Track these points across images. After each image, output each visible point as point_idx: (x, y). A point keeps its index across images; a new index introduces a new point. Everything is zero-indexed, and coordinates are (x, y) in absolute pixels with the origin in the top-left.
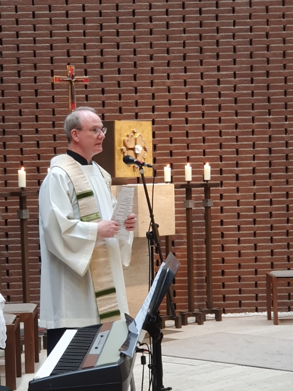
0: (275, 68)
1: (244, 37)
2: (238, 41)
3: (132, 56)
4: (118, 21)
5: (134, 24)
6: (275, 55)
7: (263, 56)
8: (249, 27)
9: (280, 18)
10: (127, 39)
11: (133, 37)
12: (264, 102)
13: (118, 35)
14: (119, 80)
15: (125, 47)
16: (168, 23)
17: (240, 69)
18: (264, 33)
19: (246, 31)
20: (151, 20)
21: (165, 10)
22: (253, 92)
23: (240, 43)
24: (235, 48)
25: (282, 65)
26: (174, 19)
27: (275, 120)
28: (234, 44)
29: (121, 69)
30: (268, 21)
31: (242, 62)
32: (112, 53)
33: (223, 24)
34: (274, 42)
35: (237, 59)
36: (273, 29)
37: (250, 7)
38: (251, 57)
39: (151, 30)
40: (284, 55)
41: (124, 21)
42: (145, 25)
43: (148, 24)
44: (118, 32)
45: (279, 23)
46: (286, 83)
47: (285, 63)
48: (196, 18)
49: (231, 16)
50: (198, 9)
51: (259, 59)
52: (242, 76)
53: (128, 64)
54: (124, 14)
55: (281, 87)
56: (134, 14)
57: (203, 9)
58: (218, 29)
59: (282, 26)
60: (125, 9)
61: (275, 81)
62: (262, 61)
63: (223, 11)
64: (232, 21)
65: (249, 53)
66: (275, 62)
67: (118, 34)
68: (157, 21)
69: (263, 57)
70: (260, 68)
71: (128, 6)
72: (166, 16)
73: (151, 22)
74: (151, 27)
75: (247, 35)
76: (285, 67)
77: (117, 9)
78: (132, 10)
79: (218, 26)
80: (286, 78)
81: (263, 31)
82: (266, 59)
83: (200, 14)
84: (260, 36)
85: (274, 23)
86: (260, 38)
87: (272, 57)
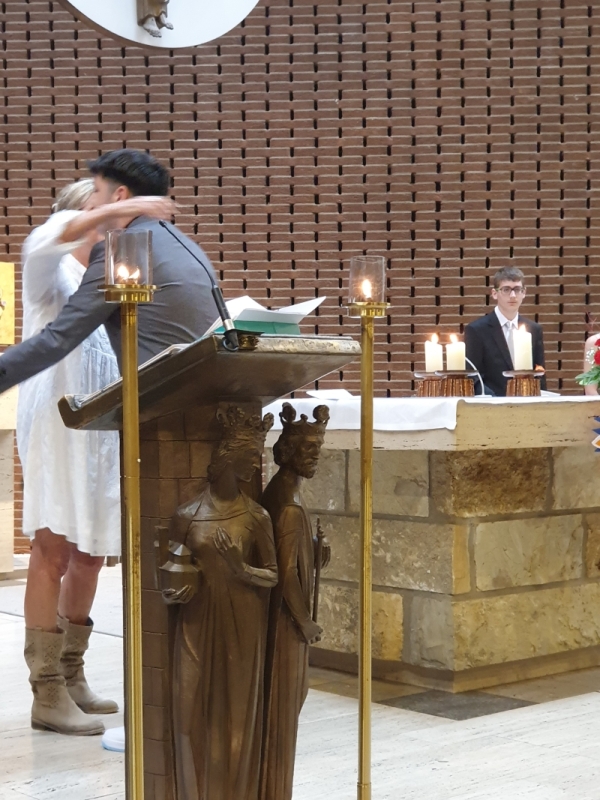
0: (253, 200)
1: (209, 154)
2: (201, 161)
3: (49, 179)
4: (30, 129)
5: (53, 134)
6: (254, 182)
7: (236, 182)
8: (217, 140)
9: (262, 127)
10: (42, 155)
11: (50, 152)
12: (238, 249)
13: (30, 150)
14: (29, 213)
15: (40, 166)
16: (100, 134)
17: (204, 201)
18: (239, 149)
19: (212, 145)
20: (77, 129)
21: (97, 114)
22: (221, 235)
23: (203, 164)
24: (196, 171)
25: (264, 196)
26: (109, 127)
27: (252, 275)
28: (196, 165)
29: (34, 198)
30: (244, 132)
31: (207, 192)
32: (20, 175)
33: (180, 136)
34: (253, 163)
35: (199, 187)
36: (251, 144)
37: (220, 111)
38: (220, 185)
39: (77, 143)
40: (268, 182)
41: (39, 129)
42: (68, 135)
43: (73, 135)
44: (29, 145)
45: (260, 134)
46: (269, 222)
47: (268, 193)
48: (140, 127)
49: (191, 124)
50: (144, 113)
51: (232, 187)
52: (207, 210)
53: (44, 191)
54: (38, 120)
55: (262, 229)
56: (53, 119)
57: (152, 113)
58: (172, 142)
59: (265, 139)
60: (40, 113)
61: (253, 219)
62: (235, 189)
63: (180, 117)
64: (193, 131)
65: (217, 178)
66: (254, 191)
67: (29, 147)
68: (86, 130)
69: (237, 184)
70: (232, 201)
71: (46, 108)
72: (98, 123)
73: (77, 131)
74: (78, 139)
75: (214, 151)
76: (268, 199)
77: (30, 113)
78: (49, 114)
79: (173, 137)
80: (269, 216)
81: (237, 146)
82: (241, 187)
83: (148, 121)
84: (232, 154)
85: (253, 135)
86: (233, 156)
87: (250, 184)
